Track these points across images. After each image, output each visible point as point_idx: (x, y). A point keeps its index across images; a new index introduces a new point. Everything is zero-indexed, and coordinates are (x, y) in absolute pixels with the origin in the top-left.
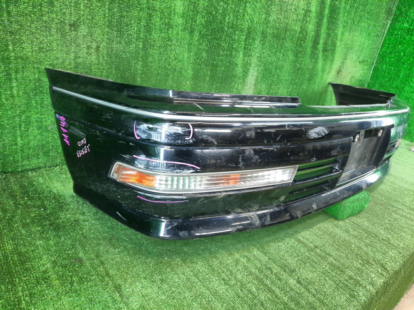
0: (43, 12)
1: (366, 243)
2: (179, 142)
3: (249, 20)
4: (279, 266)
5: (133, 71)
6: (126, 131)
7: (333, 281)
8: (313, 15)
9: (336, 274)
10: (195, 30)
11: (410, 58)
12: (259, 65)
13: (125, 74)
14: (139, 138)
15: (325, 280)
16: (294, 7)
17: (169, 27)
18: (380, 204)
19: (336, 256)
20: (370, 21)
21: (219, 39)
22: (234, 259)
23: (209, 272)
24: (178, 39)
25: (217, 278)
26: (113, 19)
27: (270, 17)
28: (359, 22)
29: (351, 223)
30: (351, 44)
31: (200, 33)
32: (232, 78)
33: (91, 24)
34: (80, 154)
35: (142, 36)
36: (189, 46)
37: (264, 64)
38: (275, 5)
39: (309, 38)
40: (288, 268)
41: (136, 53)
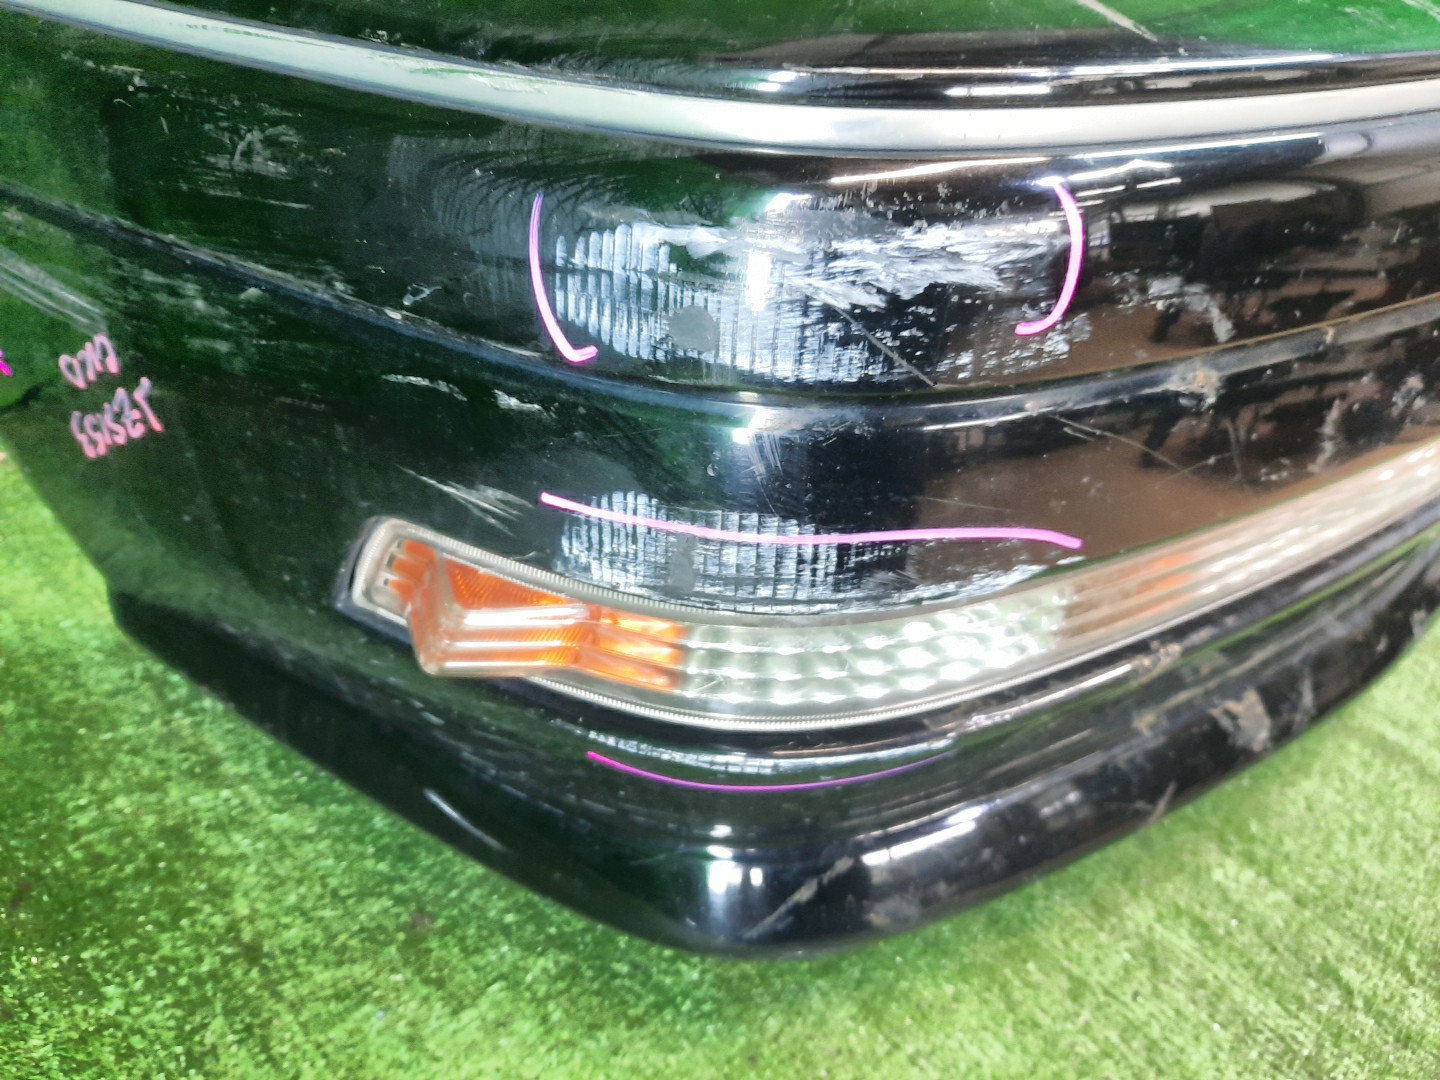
2: (962, 368)
6: (447, 291)
14: (589, 352)
34: (97, 436)
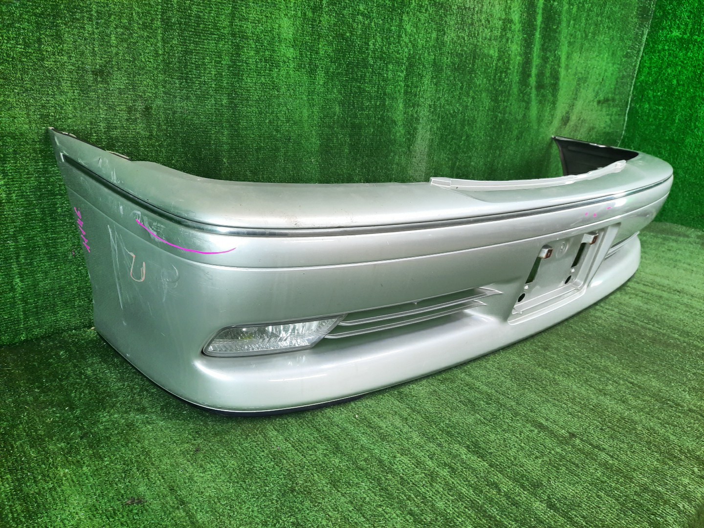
0: (44, 53)
1: (660, 419)
3: (410, 44)
4: (510, 478)
5: (213, 147)
7: (614, 497)
8: (517, 27)
9: (616, 484)
10: (317, 67)
11: (688, 87)
12: (432, 120)
13: (200, 153)
15: (598, 496)
16: (484, 16)
17: (273, 66)
18: (674, 346)
19: (611, 449)
20: (613, 31)
21: (361, 79)
22: (426, 472)
23: (383, 501)
24: (290, 85)
25: (398, 512)
26: (172, 58)
27: (446, 36)
28: (594, 34)
29: (629, 384)
30: (583, 72)
31: (327, 73)
32: (389, 146)
33: (132, 68)
35: (225, 85)
36: (309, 95)
37: (442, 118)
38: (451, 15)
39: (514, 67)
40: (527, 480)
41: (216, 114)
